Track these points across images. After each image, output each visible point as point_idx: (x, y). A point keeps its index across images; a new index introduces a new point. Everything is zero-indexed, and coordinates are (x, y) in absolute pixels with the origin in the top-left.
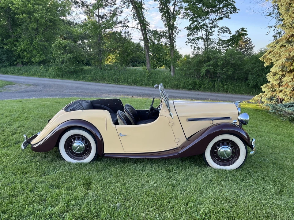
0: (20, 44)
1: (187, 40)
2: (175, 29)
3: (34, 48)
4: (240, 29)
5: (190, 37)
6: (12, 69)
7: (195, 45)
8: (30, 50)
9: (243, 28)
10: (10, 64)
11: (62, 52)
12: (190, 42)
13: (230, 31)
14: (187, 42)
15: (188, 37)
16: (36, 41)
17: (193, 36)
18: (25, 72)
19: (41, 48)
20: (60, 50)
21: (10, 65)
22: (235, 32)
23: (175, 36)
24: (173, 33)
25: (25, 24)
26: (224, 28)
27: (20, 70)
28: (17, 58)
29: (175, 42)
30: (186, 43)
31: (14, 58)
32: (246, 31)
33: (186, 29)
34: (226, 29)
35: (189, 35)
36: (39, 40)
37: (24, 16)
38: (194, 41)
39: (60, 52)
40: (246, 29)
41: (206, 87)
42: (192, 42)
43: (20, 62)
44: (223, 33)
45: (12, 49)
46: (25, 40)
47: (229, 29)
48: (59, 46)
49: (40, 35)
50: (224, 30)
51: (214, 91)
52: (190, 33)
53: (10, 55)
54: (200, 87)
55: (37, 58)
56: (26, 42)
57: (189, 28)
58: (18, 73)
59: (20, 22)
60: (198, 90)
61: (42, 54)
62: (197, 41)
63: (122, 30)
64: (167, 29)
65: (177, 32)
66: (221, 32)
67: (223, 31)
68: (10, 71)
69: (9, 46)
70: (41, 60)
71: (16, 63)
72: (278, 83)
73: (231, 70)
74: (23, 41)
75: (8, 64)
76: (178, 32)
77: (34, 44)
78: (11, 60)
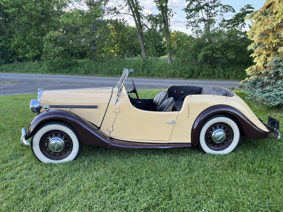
0: (14, 40)
1: (187, 23)
2: (169, 12)
3: (28, 43)
4: (245, 6)
5: (190, 19)
6: (7, 67)
7: (197, 29)
8: (24, 45)
9: (248, 5)
10: (6, 61)
11: (53, 45)
12: (190, 24)
13: (234, 10)
14: (187, 25)
15: (188, 20)
16: (29, 35)
17: (193, 19)
18: (20, 68)
19: (35, 43)
20: (51, 43)
21: (6, 63)
22: (240, 10)
23: (169, 20)
24: (167, 16)
25: (17, 18)
26: (226, 7)
27: (15, 67)
28: (13, 55)
29: (170, 26)
30: (187, 27)
31: (10, 55)
32: (253, 8)
33: (184, 11)
34: (229, 8)
35: (188, 18)
36: (32, 34)
37: (13, 10)
38: (195, 24)
39: (51, 45)
40: (252, 6)
41: (205, 74)
42: (193, 25)
43: (16, 59)
44: (226, 12)
45: (7, 46)
46: (19, 35)
47: (232, 7)
48: (50, 39)
49: (34, 29)
50: (226, 8)
51: (214, 78)
52: (189, 15)
53: (5, 52)
54: (199, 74)
55: (30, 54)
56: (20, 37)
57: (187, 10)
58: (13, 70)
59: (12, 17)
60: (196, 78)
61: (35, 50)
62: (199, 23)
63: (112, 16)
64: (160, 12)
65: (171, 15)
66: (223, 11)
67: (226, 10)
68: (5, 69)
69: (3, 43)
70: (35, 55)
71: (11, 60)
72: (262, 65)
73: (232, 53)
74: (17, 37)
75: (4, 62)
76: (173, 15)
77: (27, 39)
78: (6, 57)
